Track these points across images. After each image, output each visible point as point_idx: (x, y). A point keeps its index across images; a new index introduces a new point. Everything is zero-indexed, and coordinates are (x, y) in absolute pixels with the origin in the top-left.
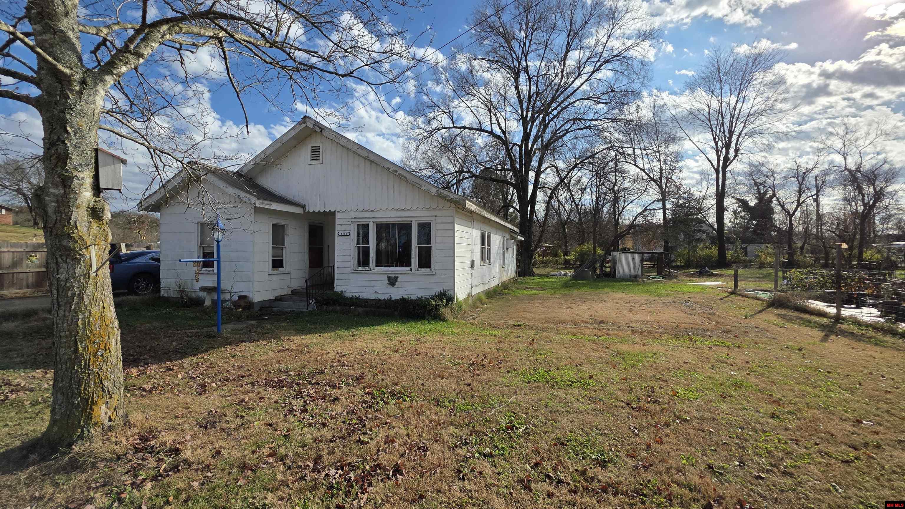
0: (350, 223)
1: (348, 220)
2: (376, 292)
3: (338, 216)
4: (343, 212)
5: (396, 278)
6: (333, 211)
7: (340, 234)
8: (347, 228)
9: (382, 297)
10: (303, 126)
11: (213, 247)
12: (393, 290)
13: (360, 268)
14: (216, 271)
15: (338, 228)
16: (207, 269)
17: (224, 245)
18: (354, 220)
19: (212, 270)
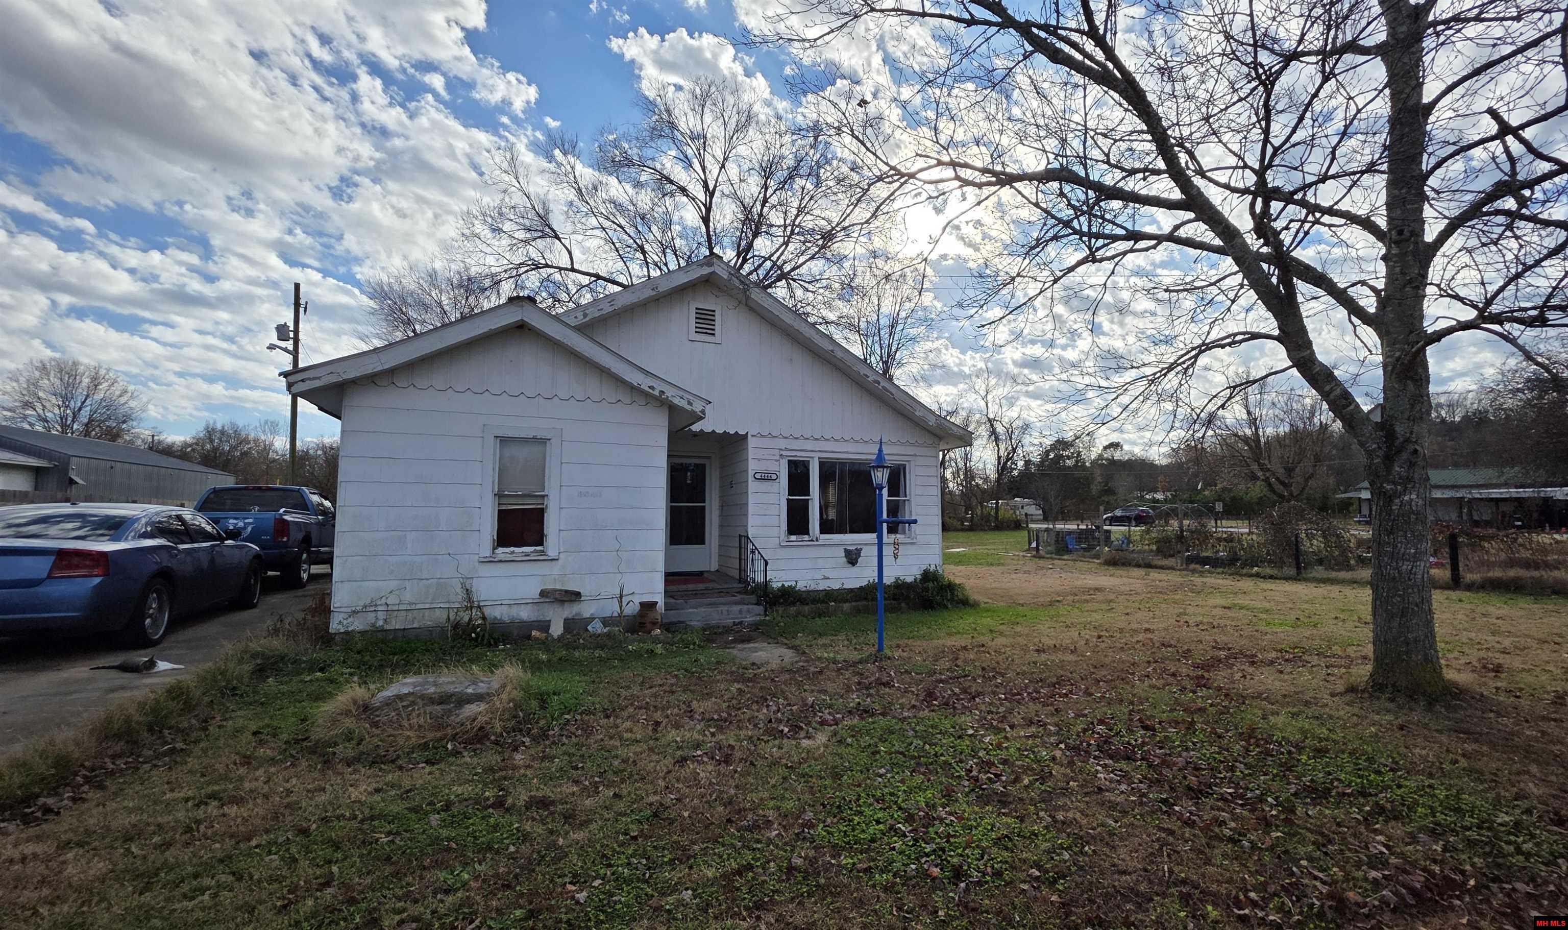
0: (778, 458)
1: (772, 452)
2: (826, 578)
3: (752, 442)
4: (762, 436)
5: (858, 552)
6: (742, 432)
7: (758, 476)
8: (772, 467)
9: (836, 586)
10: (706, 270)
11: (543, 496)
12: (854, 570)
13: (793, 538)
14: (552, 553)
15: (753, 466)
16: (512, 549)
17: (580, 494)
18: (785, 453)
19: (535, 551)
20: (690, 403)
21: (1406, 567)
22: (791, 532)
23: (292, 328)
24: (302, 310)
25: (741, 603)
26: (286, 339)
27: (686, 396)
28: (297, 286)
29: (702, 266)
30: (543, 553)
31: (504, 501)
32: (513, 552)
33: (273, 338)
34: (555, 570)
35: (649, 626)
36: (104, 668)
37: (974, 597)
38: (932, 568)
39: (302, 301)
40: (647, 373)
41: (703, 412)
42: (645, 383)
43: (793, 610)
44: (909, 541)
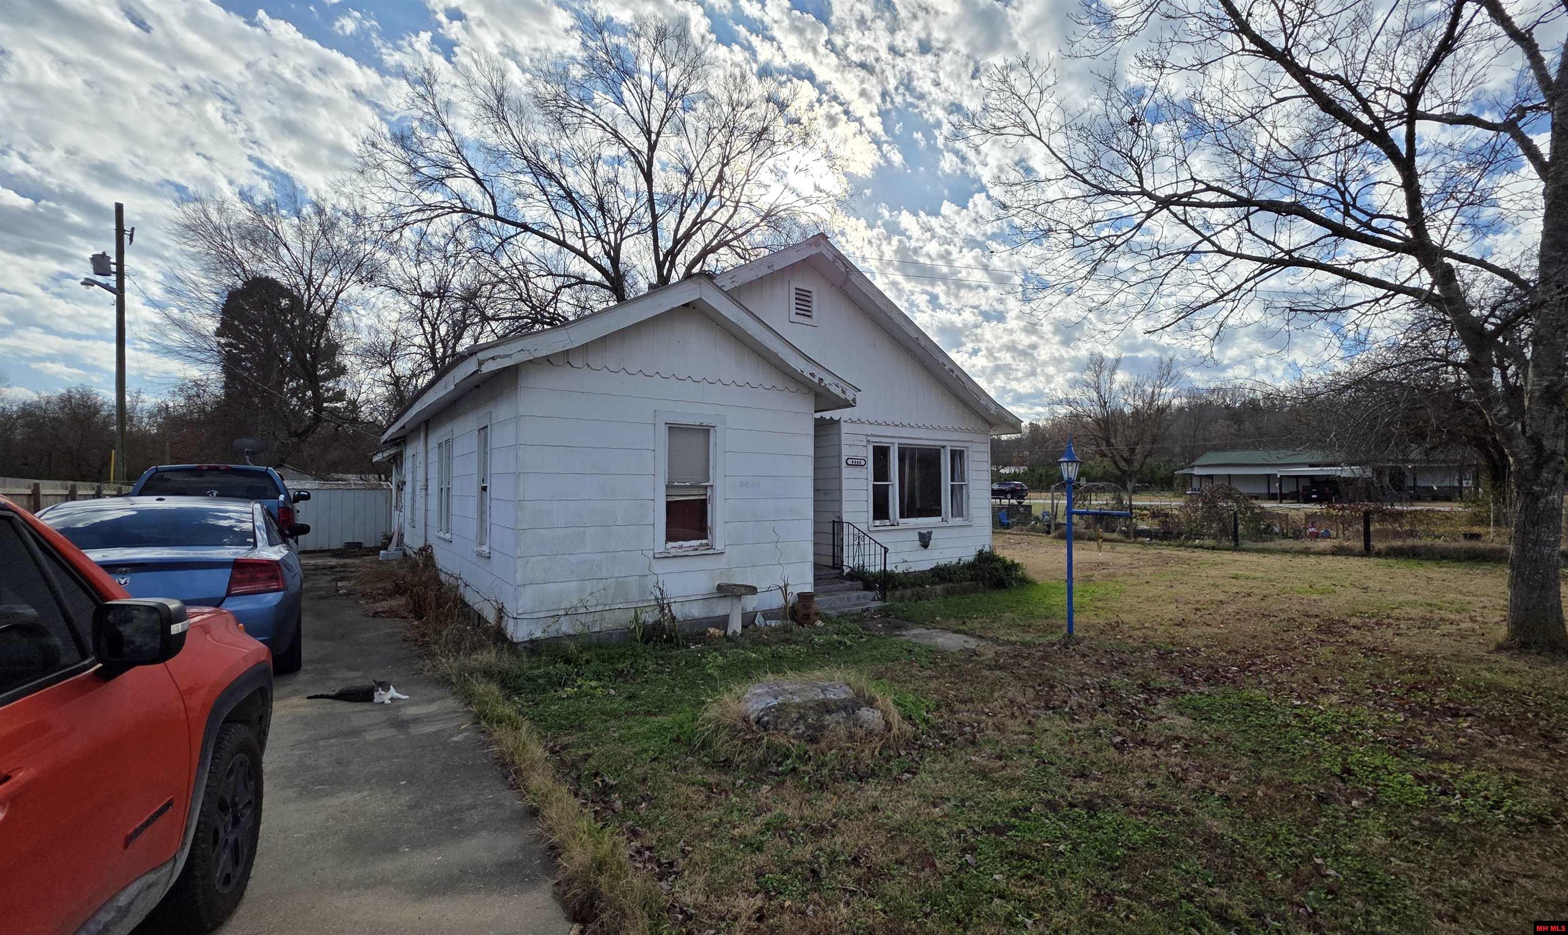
0: (865, 444)
1: (861, 438)
2: (905, 562)
3: (845, 429)
4: (853, 422)
5: (928, 535)
6: (836, 418)
7: (849, 462)
8: (861, 453)
9: (912, 569)
10: (814, 251)
11: (706, 487)
12: (926, 553)
13: (877, 522)
14: (719, 547)
15: (846, 452)
16: (680, 543)
17: (742, 485)
18: (872, 439)
19: (701, 545)
20: (844, 392)
21: (1547, 551)
22: (875, 518)
23: (113, 260)
24: (126, 238)
25: (851, 589)
26: (106, 273)
27: (841, 384)
28: (119, 208)
29: (810, 245)
30: (709, 547)
31: (675, 492)
32: (681, 547)
33: (88, 271)
34: (720, 563)
35: (813, 617)
36: (322, 696)
37: (1031, 575)
38: (987, 549)
39: (127, 227)
40: (809, 359)
41: (854, 400)
42: (806, 369)
43: (898, 593)
44: (966, 523)
